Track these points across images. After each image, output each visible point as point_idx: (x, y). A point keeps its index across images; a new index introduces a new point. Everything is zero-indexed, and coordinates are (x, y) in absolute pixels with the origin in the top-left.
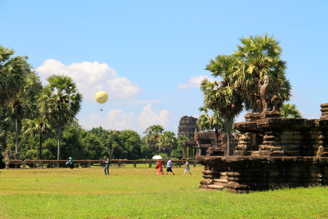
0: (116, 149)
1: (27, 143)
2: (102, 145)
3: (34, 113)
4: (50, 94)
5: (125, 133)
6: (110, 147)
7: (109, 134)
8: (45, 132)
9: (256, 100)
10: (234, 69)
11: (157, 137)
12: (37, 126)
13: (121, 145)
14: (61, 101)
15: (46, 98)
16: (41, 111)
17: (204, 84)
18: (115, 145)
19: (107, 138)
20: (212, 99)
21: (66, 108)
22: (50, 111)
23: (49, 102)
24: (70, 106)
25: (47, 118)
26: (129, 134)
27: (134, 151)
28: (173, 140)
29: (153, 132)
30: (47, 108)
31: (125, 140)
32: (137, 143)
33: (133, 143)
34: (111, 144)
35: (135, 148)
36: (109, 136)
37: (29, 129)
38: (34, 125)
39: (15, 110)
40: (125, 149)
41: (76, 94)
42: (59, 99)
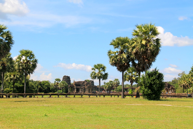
0: (40, 88)
1: (5, 85)
2: (35, 86)
3: (12, 69)
4: (21, 59)
5: (44, 82)
6: (38, 87)
7: (37, 82)
8: (17, 79)
9: (145, 60)
10: (133, 42)
11: (58, 83)
12: (12, 76)
13: (42, 87)
14: (27, 63)
15: (19, 61)
16: (16, 68)
17: (109, 52)
18: (39, 87)
19: (36, 84)
20: (115, 60)
21: (29, 66)
22: (21, 68)
23: (20, 63)
24: (32, 65)
25: (19, 71)
26: (45, 82)
27: (47, 89)
28: (65, 85)
29: (56, 81)
30: (19, 66)
31: (43, 85)
32: (48, 86)
33: (47, 86)
34: (38, 86)
35: (48, 88)
36: (37, 83)
37: (8, 78)
38: (10, 76)
39: (2, 68)
40: (44, 88)
41: (34, 59)
42: (26, 61)
